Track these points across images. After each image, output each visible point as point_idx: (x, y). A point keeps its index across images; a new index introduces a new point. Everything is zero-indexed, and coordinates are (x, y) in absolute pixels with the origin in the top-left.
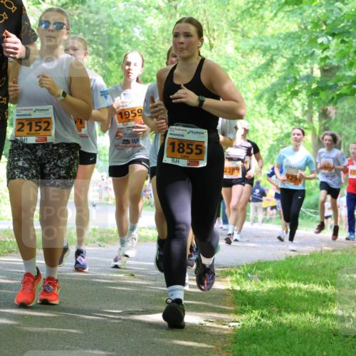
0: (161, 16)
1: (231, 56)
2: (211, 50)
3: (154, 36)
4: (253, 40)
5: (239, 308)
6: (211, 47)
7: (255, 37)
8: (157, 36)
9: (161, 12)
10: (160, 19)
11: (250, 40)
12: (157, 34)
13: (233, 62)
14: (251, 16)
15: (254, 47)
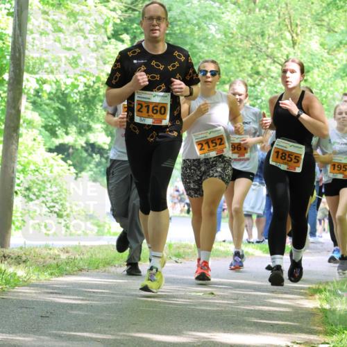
0: (239, 12)
1: (316, 52)
2: (293, 47)
3: (232, 33)
4: (340, 34)
5: (329, 328)
6: (294, 43)
7: (342, 31)
8: (234, 33)
9: (239, 8)
10: (238, 15)
11: (337, 35)
12: (235, 31)
13: (319, 59)
14: (338, 9)
15: (341, 43)
